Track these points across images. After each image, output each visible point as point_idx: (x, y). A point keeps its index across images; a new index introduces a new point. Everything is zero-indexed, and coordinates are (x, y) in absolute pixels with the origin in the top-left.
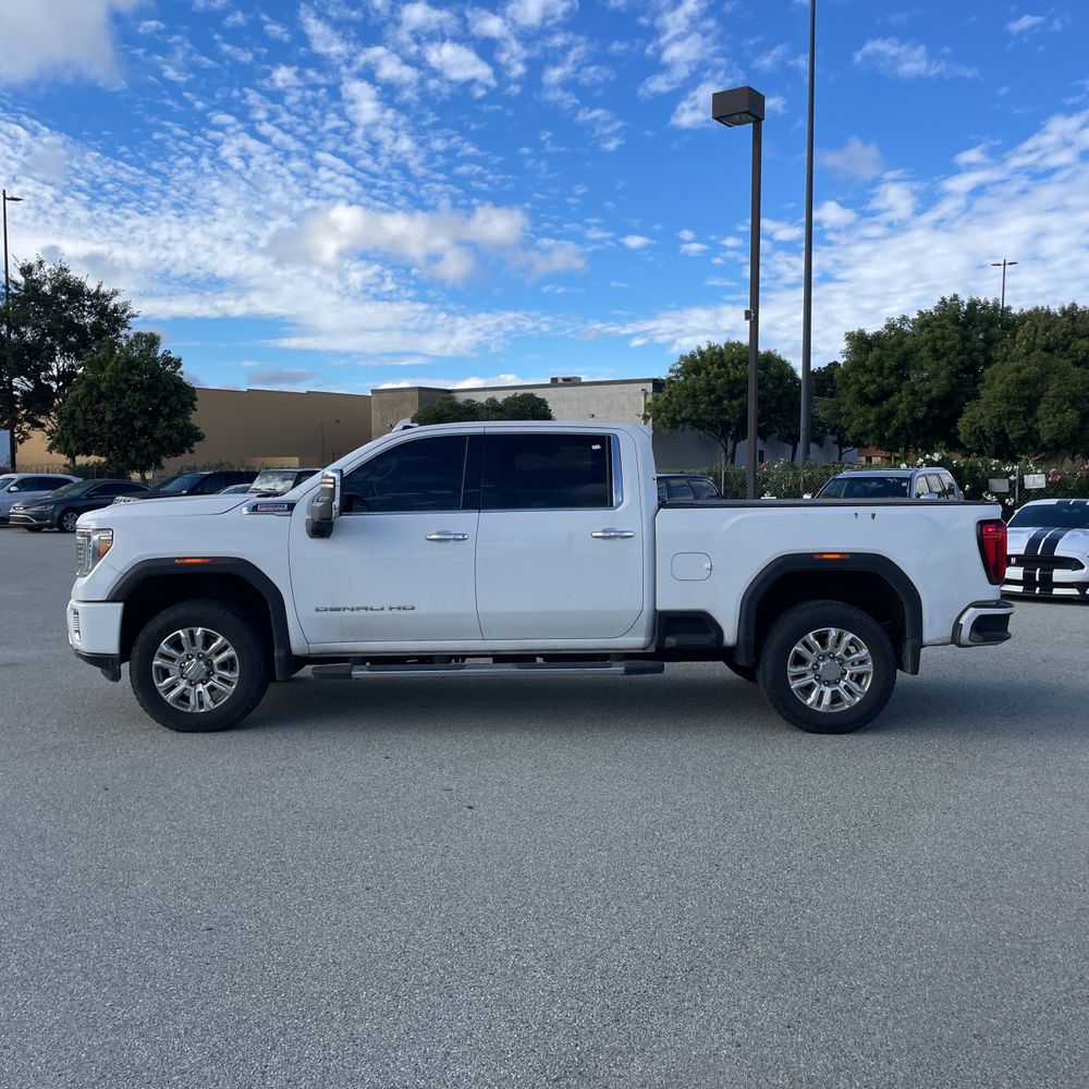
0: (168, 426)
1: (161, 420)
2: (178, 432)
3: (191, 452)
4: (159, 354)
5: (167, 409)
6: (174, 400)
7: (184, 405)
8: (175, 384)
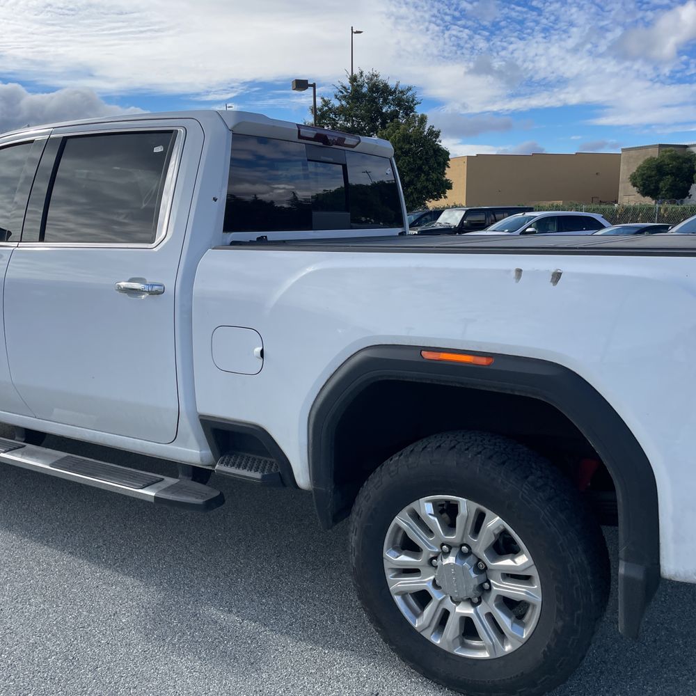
0: (427, 180)
1: (423, 175)
2: (433, 184)
3: (446, 197)
4: (426, 129)
5: (427, 167)
6: (432, 161)
7: (439, 164)
8: (434, 149)
